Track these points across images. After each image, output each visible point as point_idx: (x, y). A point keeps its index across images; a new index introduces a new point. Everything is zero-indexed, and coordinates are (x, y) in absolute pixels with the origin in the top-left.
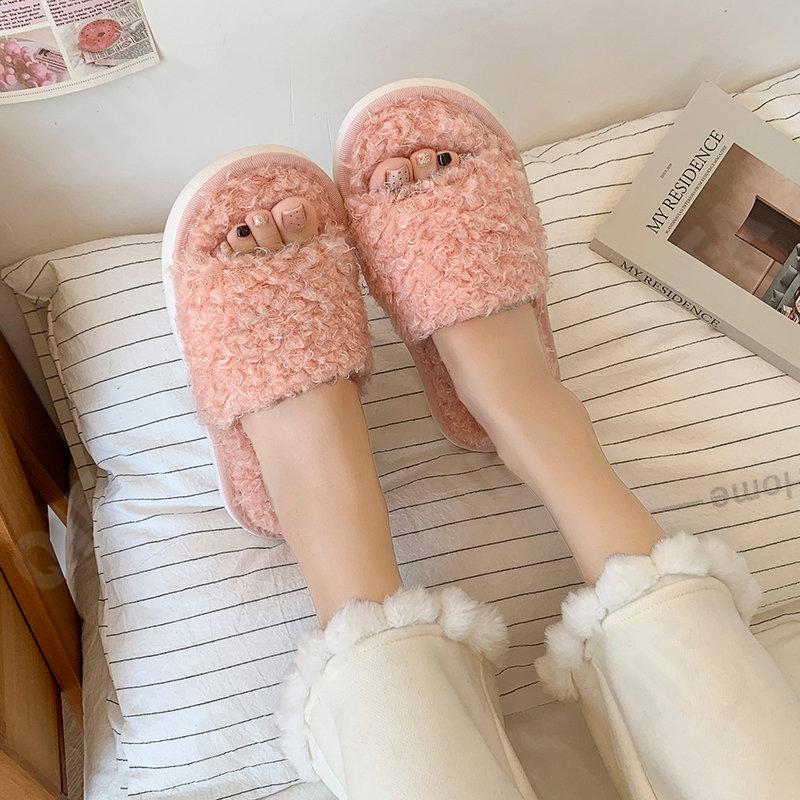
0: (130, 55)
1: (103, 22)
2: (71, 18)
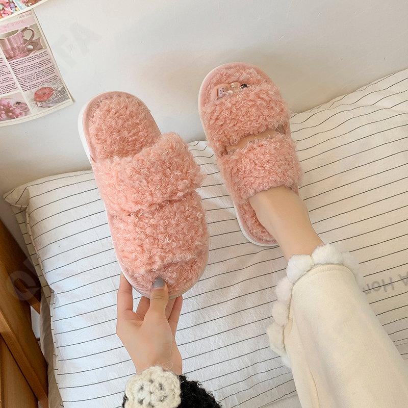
0: (59, 101)
1: (45, 88)
2: (30, 88)
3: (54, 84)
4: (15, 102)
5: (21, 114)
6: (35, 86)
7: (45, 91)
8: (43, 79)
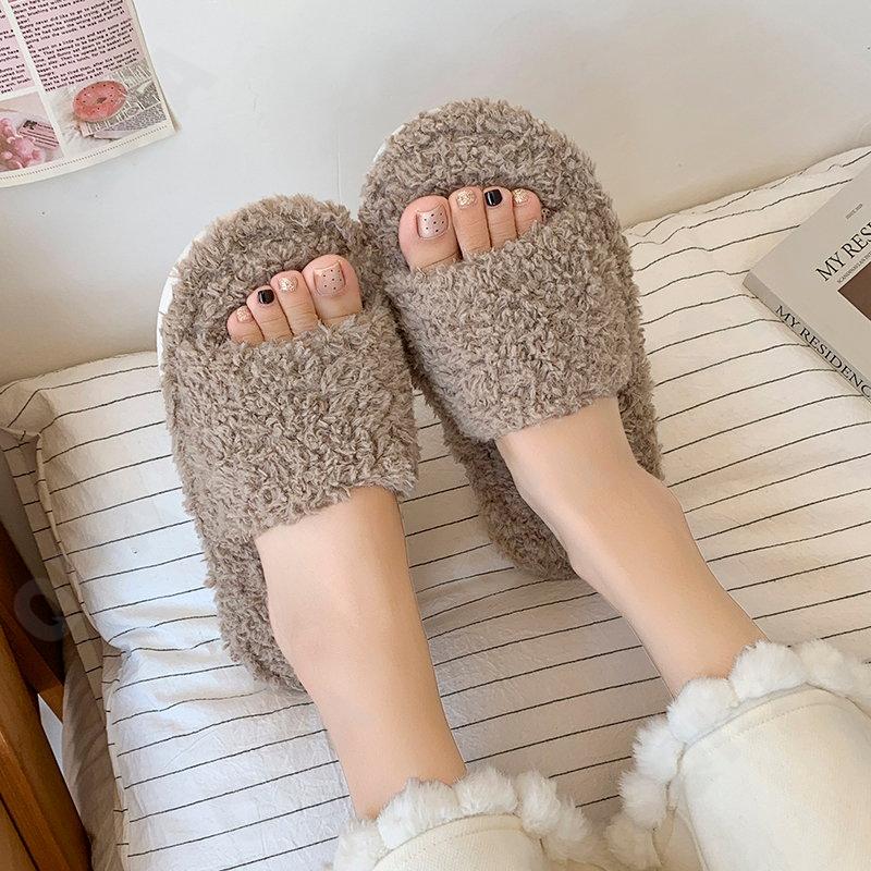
0: (137, 124)
1: (104, 85)
2: (64, 81)
3: (128, 74)
4: (21, 121)
5: (35, 155)
6: (77, 76)
7: (105, 93)
8: (101, 58)
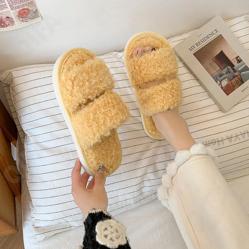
0: (33, 18)
1: (25, 9)
3: (31, 7)
4: (6, 17)
5: (9, 25)
7: (25, 11)
8: (24, 3)
